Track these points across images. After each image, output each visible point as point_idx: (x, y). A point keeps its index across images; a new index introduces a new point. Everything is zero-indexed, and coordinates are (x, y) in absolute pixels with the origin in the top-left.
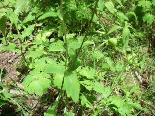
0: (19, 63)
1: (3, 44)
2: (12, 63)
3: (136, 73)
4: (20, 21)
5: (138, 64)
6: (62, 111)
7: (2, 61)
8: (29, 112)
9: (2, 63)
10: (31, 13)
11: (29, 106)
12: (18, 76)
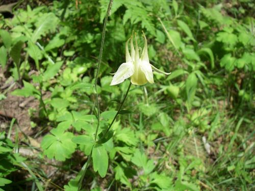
0: (35, 109)
1: (13, 77)
2: (26, 108)
3: (204, 139)
4: (42, 45)
5: (208, 127)
6: (89, 184)
7: (11, 104)
8: (43, 182)
9: (10, 106)
10: (58, 35)
11: (44, 173)
12: (33, 129)
